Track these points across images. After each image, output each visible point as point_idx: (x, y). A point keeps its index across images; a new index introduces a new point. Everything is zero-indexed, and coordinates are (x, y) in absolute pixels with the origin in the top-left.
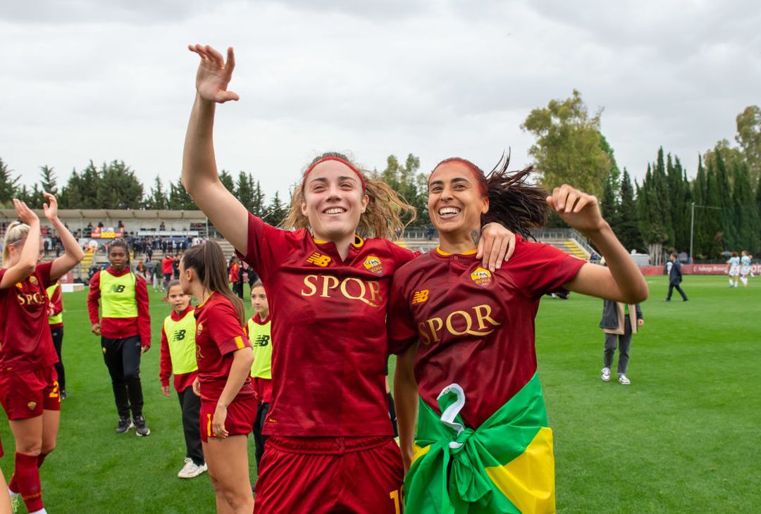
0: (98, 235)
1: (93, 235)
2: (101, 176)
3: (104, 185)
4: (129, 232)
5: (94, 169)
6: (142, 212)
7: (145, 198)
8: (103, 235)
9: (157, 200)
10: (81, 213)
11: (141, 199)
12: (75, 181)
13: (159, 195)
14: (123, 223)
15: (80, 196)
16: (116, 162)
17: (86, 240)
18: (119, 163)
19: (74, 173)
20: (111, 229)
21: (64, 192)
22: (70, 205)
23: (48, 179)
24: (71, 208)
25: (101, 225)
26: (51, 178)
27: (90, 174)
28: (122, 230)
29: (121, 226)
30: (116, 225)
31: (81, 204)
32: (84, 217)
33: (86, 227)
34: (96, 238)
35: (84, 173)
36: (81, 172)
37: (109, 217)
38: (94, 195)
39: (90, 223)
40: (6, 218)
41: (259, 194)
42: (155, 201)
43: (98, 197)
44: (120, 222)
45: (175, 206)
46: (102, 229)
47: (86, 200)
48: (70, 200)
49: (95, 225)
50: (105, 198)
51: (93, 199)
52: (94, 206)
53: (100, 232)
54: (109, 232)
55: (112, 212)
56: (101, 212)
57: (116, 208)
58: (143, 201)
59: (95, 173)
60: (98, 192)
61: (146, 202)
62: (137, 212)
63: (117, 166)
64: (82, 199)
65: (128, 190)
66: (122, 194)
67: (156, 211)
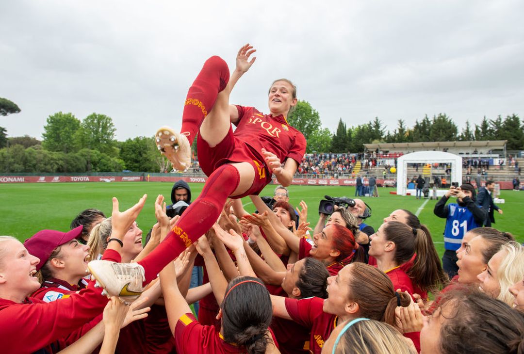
2: (432, 123)
3: (435, 128)
5: (427, 119)
6: (458, 143)
7: (459, 134)
9: (466, 135)
11: (456, 135)
12: (417, 127)
13: (468, 132)
15: (420, 135)
16: (441, 114)
18: (443, 115)
19: (417, 122)
21: (410, 133)
22: (414, 140)
23: (401, 127)
24: (415, 142)
26: (403, 126)
27: (426, 123)
31: (420, 139)
35: (422, 122)
36: (420, 121)
38: (428, 134)
42: (465, 136)
43: (431, 135)
45: (477, 139)
47: (423, 137)
48: (414, 138)
50: (435, 135)
51: (428, 136)
52: (428, 140)
57: (442, 141)
59: (428, 122)
60: (431, 132)
61: (459, 137)
62: (454, 143)
63: (442, 117)
64: (421, 137)
65: (449, 130)
66: (446, 132)
67: (465, 142)
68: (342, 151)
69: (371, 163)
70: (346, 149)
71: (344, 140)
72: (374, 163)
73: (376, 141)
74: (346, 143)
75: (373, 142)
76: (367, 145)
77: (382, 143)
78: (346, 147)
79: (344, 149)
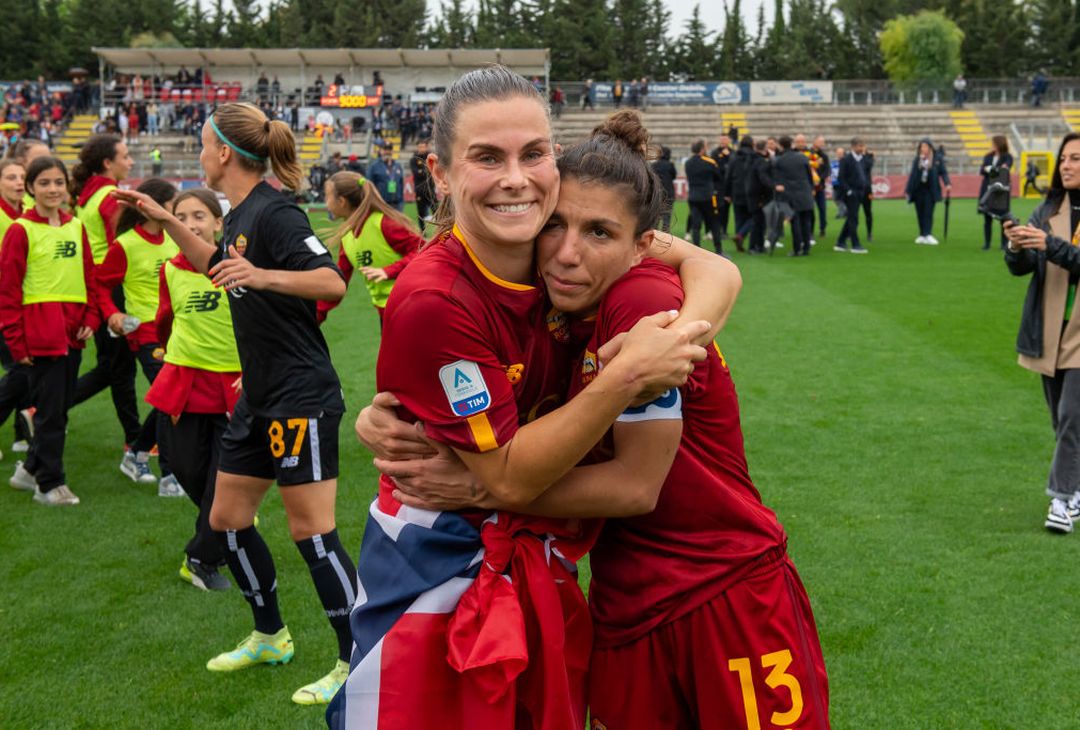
0: (334, 101)
1: (324, 101)
4: (394, 94)
6: (424, 54)
7: (431, 23)
8: (344, 101)
9: (453, 28)
10: (302, 56)
11: (420, 27)
13: (455, 16)
14: (383, 76)
15: (301, 21)
17: (311, 111)
20: (359, 89)
21: (273, 15)
22: (284, 40)
24: (285, 47)
25: (339, 81)
28: (379, 90)
29: (378, 82)
30: (369, 80)
31: (302, 38)
32: (308, 65)
33: (312, 83)
34: (330, 108)
37: (357, 65)
38: (329, 19)
39: (320, 77)
40: (162, 65)
41: (658, 14)
42: (448, 30)
43: (337, 23)
44: (376, 74)
45: (487, 41)
46: (342, 90)
47: (313, 30)
48: (284, 30)
49: (329, 80)
50: (349, 25)
51: (328, 27)
52: (329, 42)
53: (337, 95)
54: (355, 95)
55: (363, 54)
56: (340, 54)
57: (374, 45)
58: (425, 31)
60: (337, 13)
61: (432, 33)
62: (412, 55)
64: (307, 28)
65: (397, 9)
66: (385, 16)
67: (448, 50)
68: (23, 72)
69: (124, 121)
70: (36, 65)
71: (26, 27)
72: (135, 117)
73: (147, 38)
74: (37, 41)
75: (135, 42)
76: (112, 54)
77: (170, 45)
78: (37, 58)
79: (30, 66)
